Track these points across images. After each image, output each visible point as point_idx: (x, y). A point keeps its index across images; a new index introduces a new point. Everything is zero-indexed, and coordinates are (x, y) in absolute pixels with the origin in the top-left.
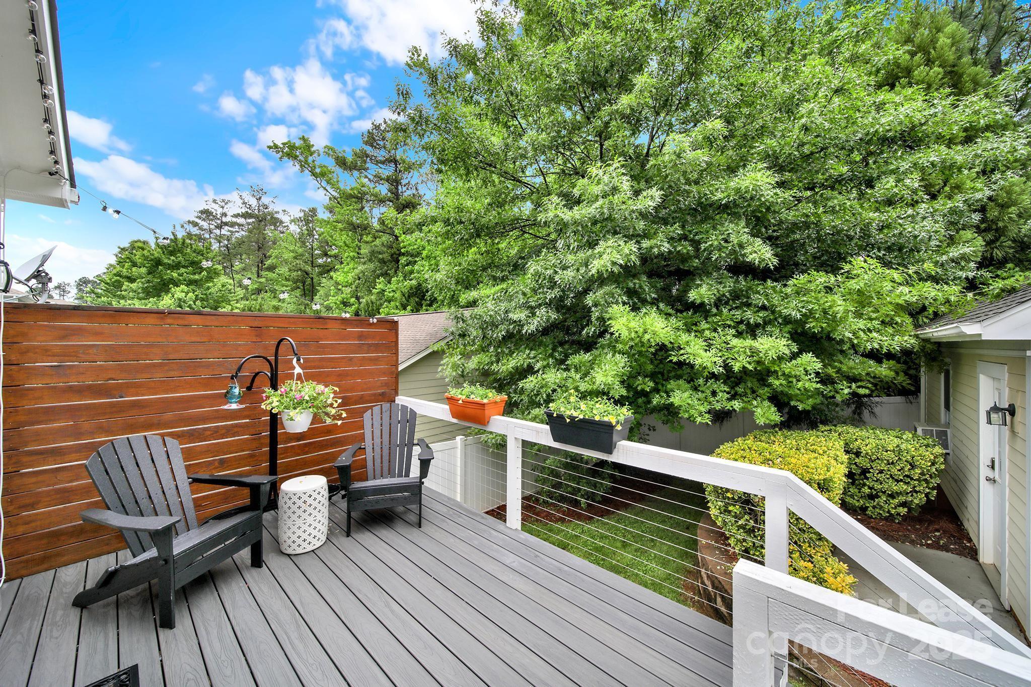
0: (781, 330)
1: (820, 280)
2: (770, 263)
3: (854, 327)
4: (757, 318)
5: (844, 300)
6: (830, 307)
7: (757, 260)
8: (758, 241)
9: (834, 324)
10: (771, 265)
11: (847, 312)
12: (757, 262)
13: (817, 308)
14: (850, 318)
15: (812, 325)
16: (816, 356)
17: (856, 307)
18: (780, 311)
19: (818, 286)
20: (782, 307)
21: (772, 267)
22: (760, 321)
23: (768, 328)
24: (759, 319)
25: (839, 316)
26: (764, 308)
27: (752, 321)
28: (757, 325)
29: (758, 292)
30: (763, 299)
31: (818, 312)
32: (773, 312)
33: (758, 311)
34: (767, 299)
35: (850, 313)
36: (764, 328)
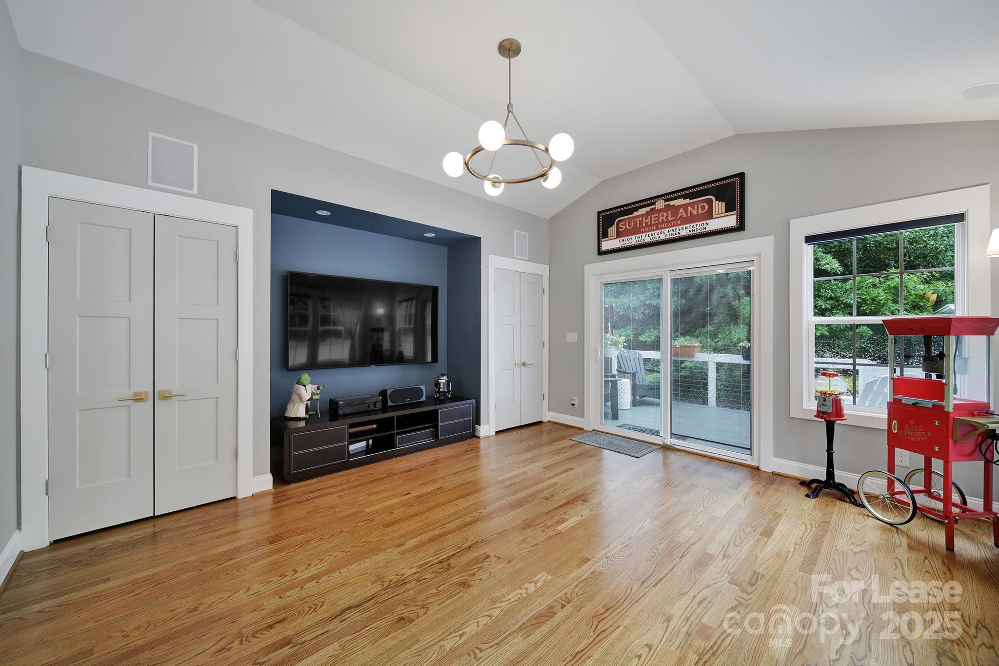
0: (843, 312)
1: (869, 281)
2: (838, 270)
3: (892, 308)
4: (826, 305)
5: (885, 293)
6: (877, 297)
7: (830, 268)
8: (829, 257)
9: (879, 307)
10: (838, 271)
11: (887, 300)
12: (829, 270)
13: (868, 297)
14: (890, 304)
15: (865, 308)
16: (869, 328)
17: (893, 297)
18: (843, 300)
19: (867, 284)
20: (844, 298)
21: (839, 273)
22: (829, 306)
23: (834, 311)
24: (828, 305)
25: (882, 302)
26: (831, 298)
27: (823, 307)
28: (827, 309)
29: (825, 288)
30: (830, 293)
31: (869, 300)
32: (837, 301)
33: (827, 300)
34: (833, 293)
35: (889, 301)
36: (831, 311)
